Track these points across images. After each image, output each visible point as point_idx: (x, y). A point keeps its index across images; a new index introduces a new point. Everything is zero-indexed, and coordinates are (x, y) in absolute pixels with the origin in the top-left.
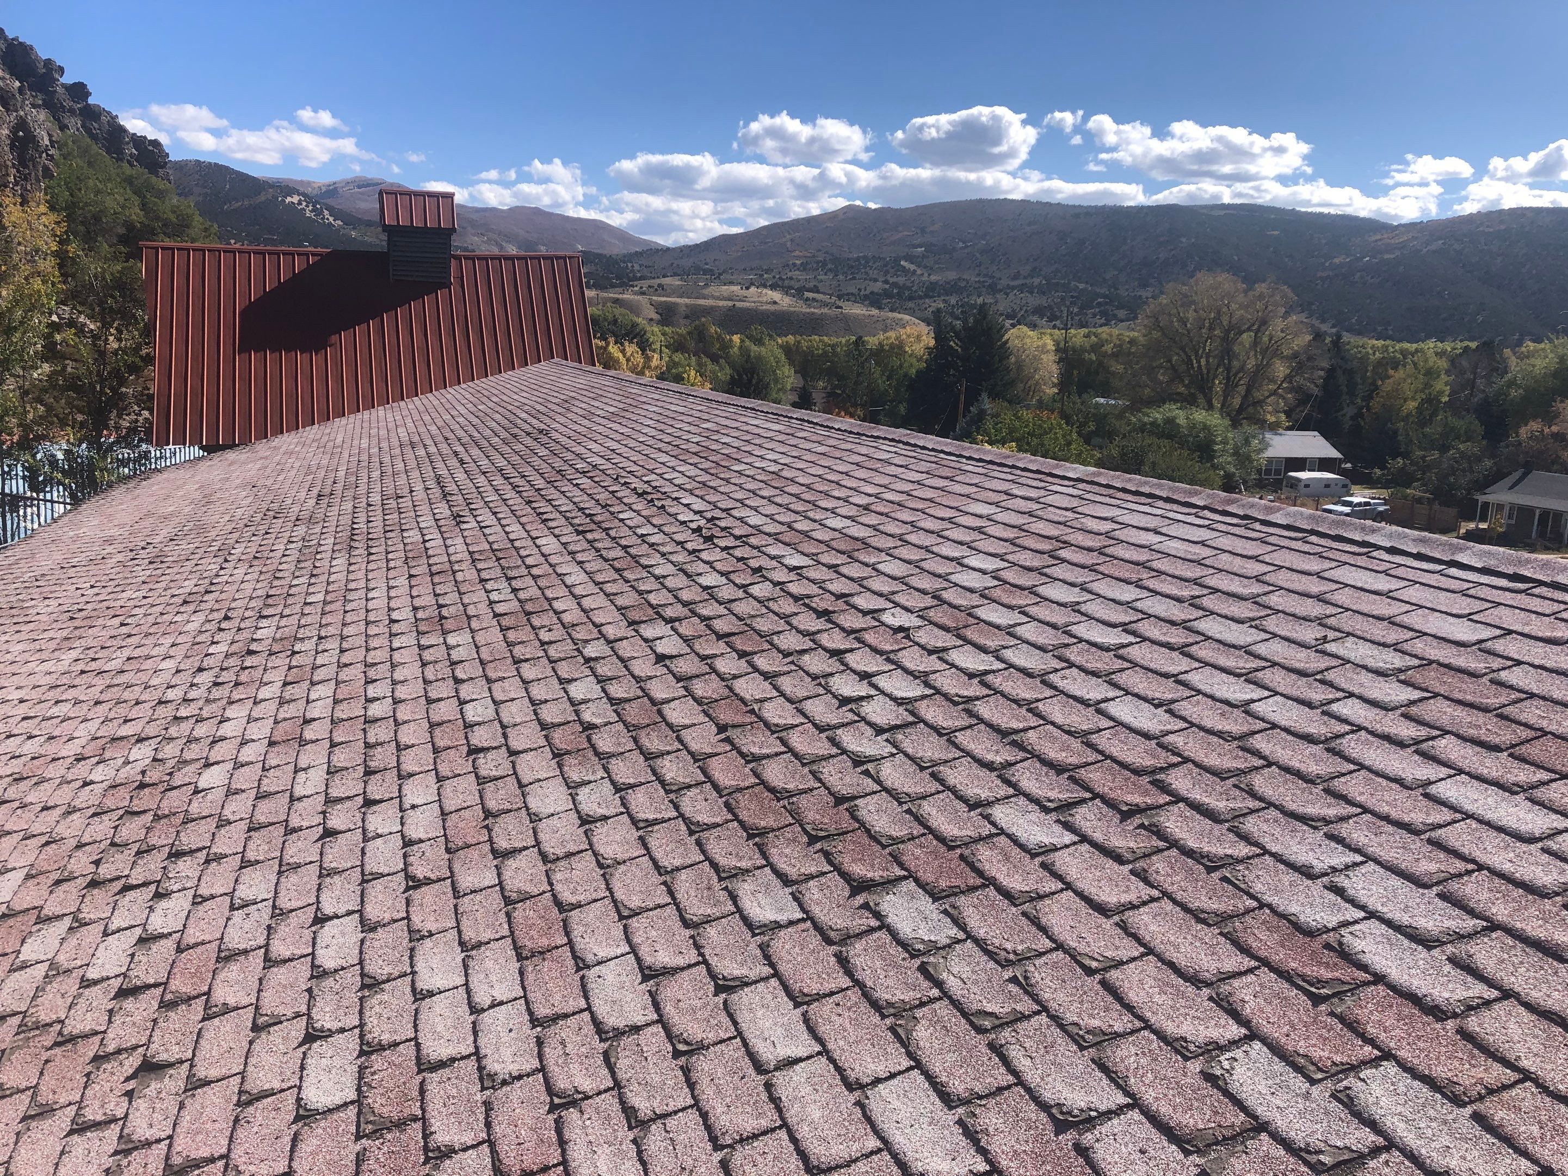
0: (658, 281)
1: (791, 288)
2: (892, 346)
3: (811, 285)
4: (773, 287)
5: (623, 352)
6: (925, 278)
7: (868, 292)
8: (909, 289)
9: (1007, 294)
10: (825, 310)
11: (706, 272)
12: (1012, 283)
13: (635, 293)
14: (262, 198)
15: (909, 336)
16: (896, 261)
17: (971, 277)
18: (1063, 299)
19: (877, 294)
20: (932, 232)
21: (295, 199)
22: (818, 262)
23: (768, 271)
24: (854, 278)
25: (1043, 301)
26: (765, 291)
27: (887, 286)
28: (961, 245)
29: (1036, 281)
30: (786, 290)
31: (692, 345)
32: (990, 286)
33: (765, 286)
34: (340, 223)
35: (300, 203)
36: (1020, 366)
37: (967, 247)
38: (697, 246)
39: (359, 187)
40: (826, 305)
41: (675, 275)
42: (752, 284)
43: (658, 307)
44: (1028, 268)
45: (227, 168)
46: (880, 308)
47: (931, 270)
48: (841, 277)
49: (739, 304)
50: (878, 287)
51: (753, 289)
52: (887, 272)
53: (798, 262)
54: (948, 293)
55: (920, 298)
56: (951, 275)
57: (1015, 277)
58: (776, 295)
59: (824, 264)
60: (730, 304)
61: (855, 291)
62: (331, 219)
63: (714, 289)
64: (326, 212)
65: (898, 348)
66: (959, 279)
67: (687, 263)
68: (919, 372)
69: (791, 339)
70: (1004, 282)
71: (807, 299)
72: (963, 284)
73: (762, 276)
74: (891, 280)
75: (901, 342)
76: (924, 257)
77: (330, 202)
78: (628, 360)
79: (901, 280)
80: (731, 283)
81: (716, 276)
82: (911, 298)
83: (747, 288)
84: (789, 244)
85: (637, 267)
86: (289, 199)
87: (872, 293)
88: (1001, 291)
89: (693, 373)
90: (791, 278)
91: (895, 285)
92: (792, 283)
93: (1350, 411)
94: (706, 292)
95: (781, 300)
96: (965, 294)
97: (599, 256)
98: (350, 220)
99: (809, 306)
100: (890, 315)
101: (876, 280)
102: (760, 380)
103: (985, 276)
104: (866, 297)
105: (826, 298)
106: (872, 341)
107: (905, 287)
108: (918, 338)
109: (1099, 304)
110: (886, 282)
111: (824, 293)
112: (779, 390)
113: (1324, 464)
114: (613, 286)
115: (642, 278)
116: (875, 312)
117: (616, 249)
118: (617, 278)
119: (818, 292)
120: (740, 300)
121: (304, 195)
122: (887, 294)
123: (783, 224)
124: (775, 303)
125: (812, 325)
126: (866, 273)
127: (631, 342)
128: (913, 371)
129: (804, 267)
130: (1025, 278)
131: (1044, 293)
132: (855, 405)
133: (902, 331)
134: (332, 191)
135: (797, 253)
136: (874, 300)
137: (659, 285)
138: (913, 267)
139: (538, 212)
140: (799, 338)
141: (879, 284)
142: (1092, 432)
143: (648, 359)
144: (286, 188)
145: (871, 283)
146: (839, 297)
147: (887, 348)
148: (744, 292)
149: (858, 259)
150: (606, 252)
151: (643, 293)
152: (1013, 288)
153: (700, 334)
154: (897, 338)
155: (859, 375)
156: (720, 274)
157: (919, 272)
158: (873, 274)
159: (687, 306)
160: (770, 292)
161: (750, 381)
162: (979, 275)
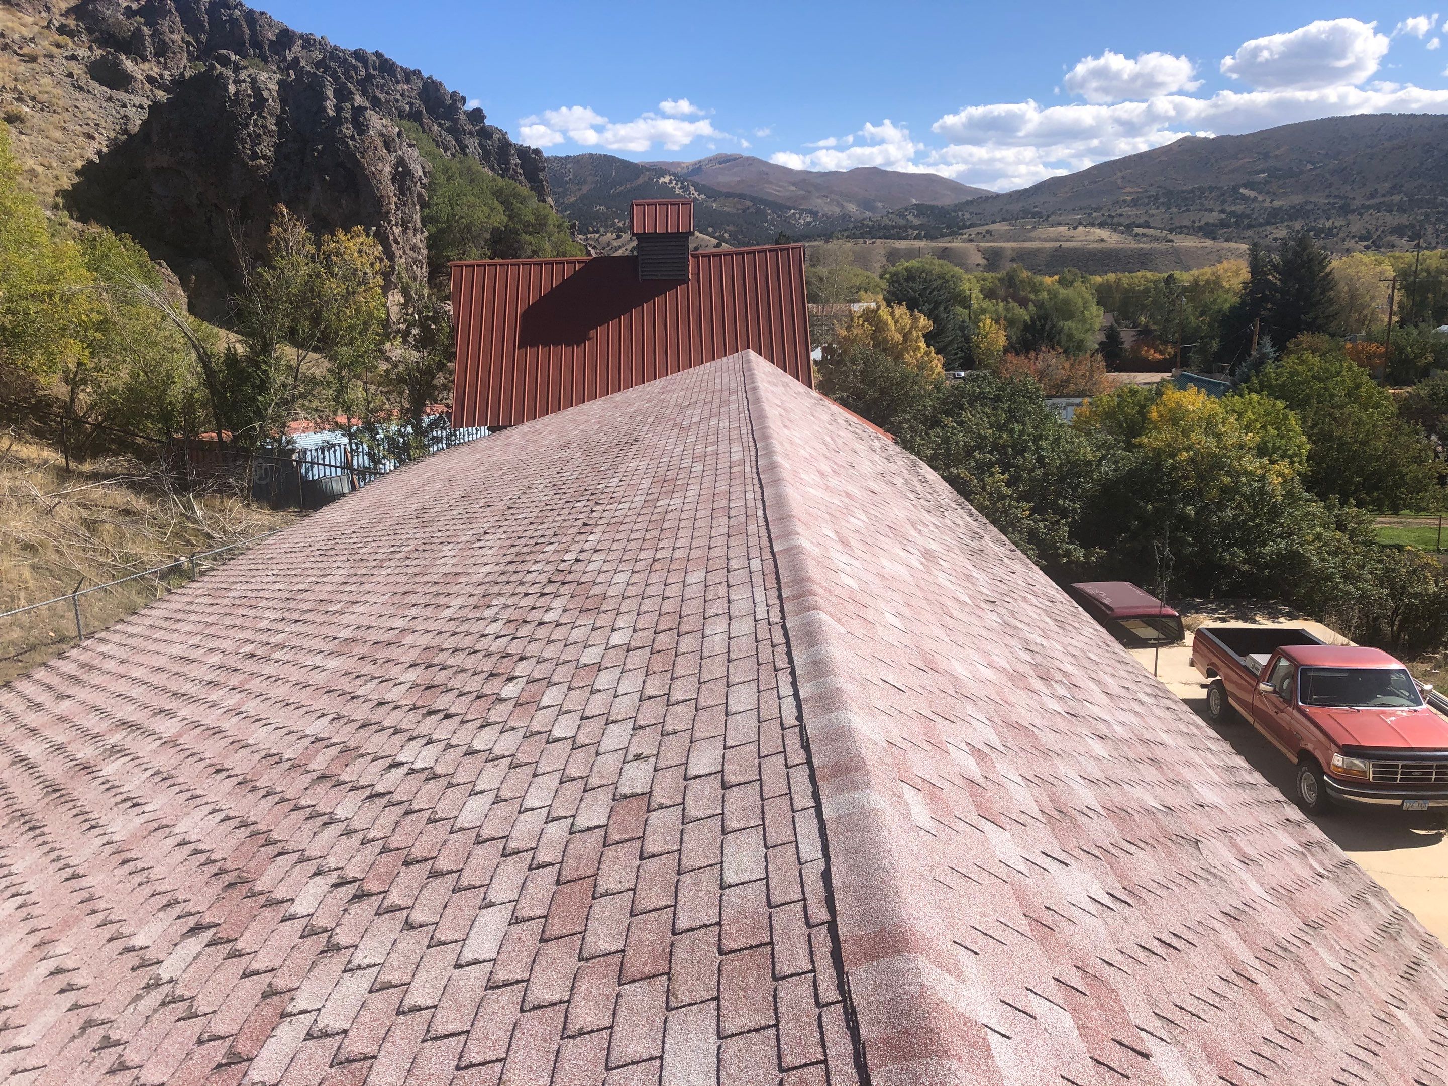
0: (987, 227)
1: (1120, 224)
2: (1208, 282)
3: (1142, 220)
4: (1102, 225)
5: (892, 314)
6: (1267, 204)
7: (1202, 223)
8: (1248, 216)
9: (1361, 215)
10: (1155, 245)
11: (1034, 215)
12: (1367, 203)
13: (964, 241)
14: (640, 181)
15: (1226, 271)
16: (1235, 189)
17: (1320, 199)
18: (1427, 216)
19: (1213, 225)
20: (1277, 156)
21: (667, 179)
22: (1149, 197)
23: (1097, 210)
24: (1188, 210)
25: (1404, 220)
26: (1093, 229)
27: (1224, 216)
28: (1310, 166)
29: (1396, 198)
30: (1115, 227)
31: (1002, 292)
32: (1341, 208)
33: (1093, 225)
34: (703, 196)
35: (670, 182)
36: (1353, 296)
37: (1315, 168)
38: (1026, 190)
39: (720, 163)
40: (1155, 239)
41: (1004, 220)
42: (1080, 223)
43: (985, 253)
44: (1387, 185)
45: (612, 157)
46: (1214, 238)
47: (1274, 195)
48: (1174, 210)
49: (1065, 245)
50: (1214, 217)
51: (1081, 229)
52: (1224, 202)
53: (1129, 199)
54: (1291, 218)
55: (1261, 225)
56: (1297, 200)
57: (1372, 196)
58: (1104, 233)
59: (1156, 198)
60: (1057, 244)
61: (1189, 223)
62: (696, 194)
63: (1040, 232)
64: (692, 188)
65: (1215, 284)
66: (1306, 203)
67: (1016, 208)
68: (1233, 309)
69: (1111, 277)
70: (1357, 203)
71: (1137, 235)
72: (1310, 207)
73: (1090, 214)
74: (1229, 209)
75: (1218, 277)
76: (1266, 182)
77: (696, 179)
78: (896, 322)
79: (1239, 208)
80: (1059, 224)
81: (1043, 218)
82: (1250, 226)
83: (1075, 228)
84: (1119, 181)
85: (967, 216)
86: (662, 180)
87: (1207, 224)
88: (1354, 211)
89: (988, 322)
90: (1121, 215)
91: (1233, 214)
92: (1122, 220)
94: (1033, 234)
95: (1109, 238)
96: (1312, 218)
97: (932, 208)
98: (712, 193)
99: (1139, 242)
100: (1226, 245)
101: (1211, 211)
102: (1053, 326)
103: (1336, 197)
104: (1200, 228)
105: (1156, 232)
106: (1185, 278)
107: (1243, 216)
108: (1237, 273)
110: (1223, 212)
111: (1155, 228)
112: (1087, 331)
114: (943, 235)
115: (972, 225)
116: (1209, 243)
117: (947, 200)
118: (948, 227)
119: (1148, 227)
120: (1067, 241)
121: (675, 175)
122: (1223, 224)
123: (1106, 164)
124: (1103, 240)
125: (1143, 260)
126: (1202, 204)
127: (900, 304)
128: (1227, 306)
129: (1135, 203)
130: (1383, 196)
131: (1405, 211)
132: (1166, 342)
133: (1219, 266)
134: (698, 168)
135: (1128, 190)
136: (1209, 231)
137: (988, 231)
138: (1253, 194)
139: (875, 172)
140: (1120, 275)
141: (1215, 214)
142: (1429, 364)
143: (915, 320)
144: (659, 170)
145: (1207, 214)
146: (1171, 231)
147: (1202, 283)
148: (1072, 232)
149: (1192, 191)
150: (939, 203)
151: (971, 240)
152: (1369, 207)
153: (1010, 281)
154: (1213, 274)
155: (1169, 312)
156: (1048, 216)
157: (1260, 199)
158: (1208, 204)
159: (1013, 249)
160: (1098, 231)
161: (1043, 326)
162: (1328, 197)
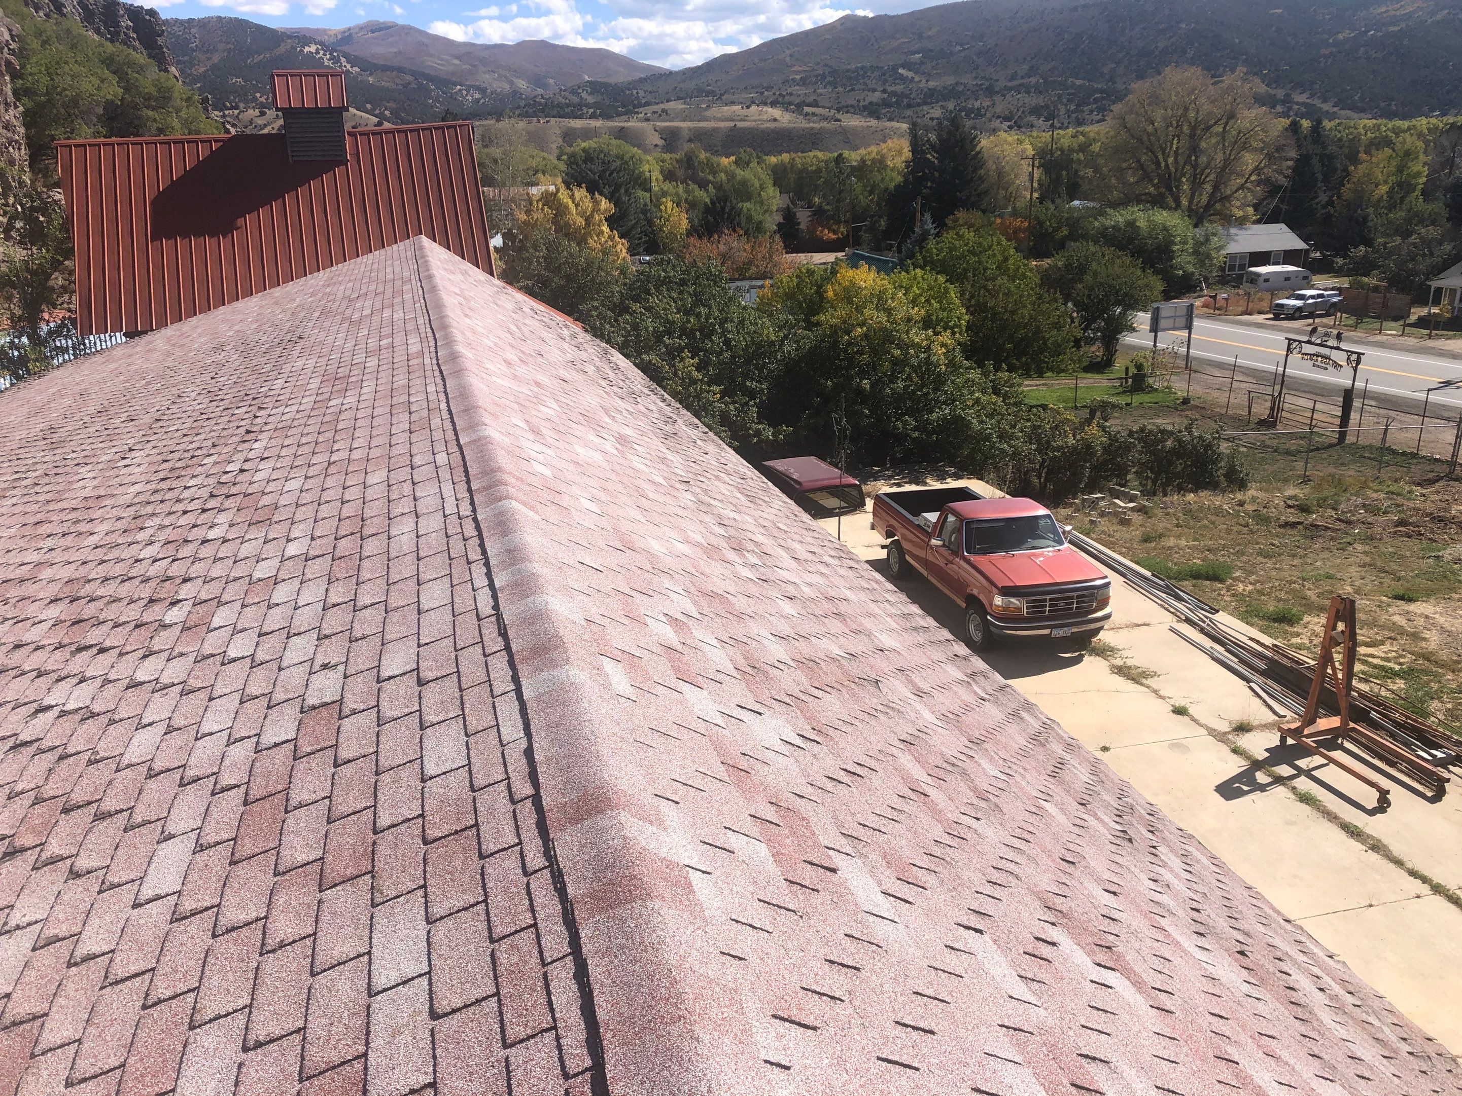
0: (662, 106)
1: (790, 103)
2: (874, 161)
3: (810, 99)
4: (773, 104)
5: (572, 197)
6: (923, 85)
7: (866, 103)
8: (907, 96)
9: (1004, 96)
10: (824, 124)
11: (708, 94)
12: (1009, 84)
13: (640, 120)
14: (282, 49)
15: (890, 150)
16: (894, 69)
17: (968, 80)
18: (1060, 97)
19: (876, 104)
20: (929, 37)
21: (313, 48)
22: (817, 76)
23: (769, 88)
24: (853, 90)
25: (1040, 101)
26: (765, 109)
27: (886, 96)
28: (959, 48)
29: (1033, 80)
30: (786, 106)
31: (681, 173)
32: (987, 89)
33: (765, 104)
34: (357, 69)
35: (317, 52)
36: (1000, 173)
37: (964, 49)
38: (699, 68)
39: (373, 32)
40: (825, 118)
41: (679, 98)
42: (753, 102)
43: (662, 132)
44: (1026, 67)
45: (247, 22)
46: (878, 118)
47: (929, 76)
48: (840, 89)
49: (740, 124)
50: (876, 97)
51: (754, 108)
52: (885, 82)
53: (798, 77)
54: (946, 98)
55: (919, 105)
56: (949, 80)
57: (1013, 78)
58: (776, 112)
59: (823, 77)
60: (732, 124)
61: (854, 103)
62: (348, 66)
63: (715, 111)
64: (343, 60)
65: (879, 162)
66: (957, 84)
67: (690, 85)
68: (897, 187)
69: (786, 157)
70: (1002, 84)
71: (807, 114)
72: (961, 88)
73: (762, 93)
74: (890, 89)
75: (883, 156)
76: (922, 63)
77: (346, 49)
78: (577, 206)
79: (899, 88)
80: (733, 103)
81: (718, 97)
82: (909, 106)
83: (748, 107)
84: (788, 59)
85: (641, 94)
86: (307, 49)
87: (871, 103)
88: (998, 93)
89: (670, 204)
90: (791, 94)
91: (894, 94)
92: (792, 99)
93: (1323, 198)
94: (708, 113)
95: (781, 117)
96: (962, 99)
97: (606, 85)
98: (367, 66)
99: (809, 121)
100: (889, 124)
101: (874, 90)
102: (733, 208)
103: (982, 78)
104: (865, 108)
105: (825, 112)
106: (853, 157)
107: (902, 96)
108: (900, 152)
109: (1096, 100)
110: (884, 91)
111: (823, 107)
112: (766, 212)
113: (1289, 257)
114: (619, 115)
115: (647, 104)
116: (873, 122)
117: (621, 77)
118: (624, 106)
119: (817, 106)
120: (741, 120)
121: (321, 43)
122: (886, 104)
123: (775, 41)
124: (775, 120)
125: (812, 140)
126: (865, 84)
127: (579, 186)
128: (892, 185)
129: (804, 82)
130: (1022, 78)
131: (1040, 92)
132: (838, 222)
133: (883, 146)
134: (347, 37)
135: (796, 68)
136: (872, 111)
137: (663, 110)
138: (910, 74)
139: (543, 45)
140: (794, 155)
141: (877, 94)
142: (1065, 236)
143: (596, 203)
144: (302, 38)
145: (870, 94)
146: (838, 110)
147: (869, 163)
148: (745, 112)
149: (856, 70)
150: (612, 80)
151: (648, 120)
152: (1011, 89)
153: (689, 162)
154: (878, 153)
155: (840, 192)
156: (722, 95)
157: (917, 79)
158: (871, 84)
159: (690, 129)
160: (770, 110)
161: (723, 208)
162: (976, 78)
